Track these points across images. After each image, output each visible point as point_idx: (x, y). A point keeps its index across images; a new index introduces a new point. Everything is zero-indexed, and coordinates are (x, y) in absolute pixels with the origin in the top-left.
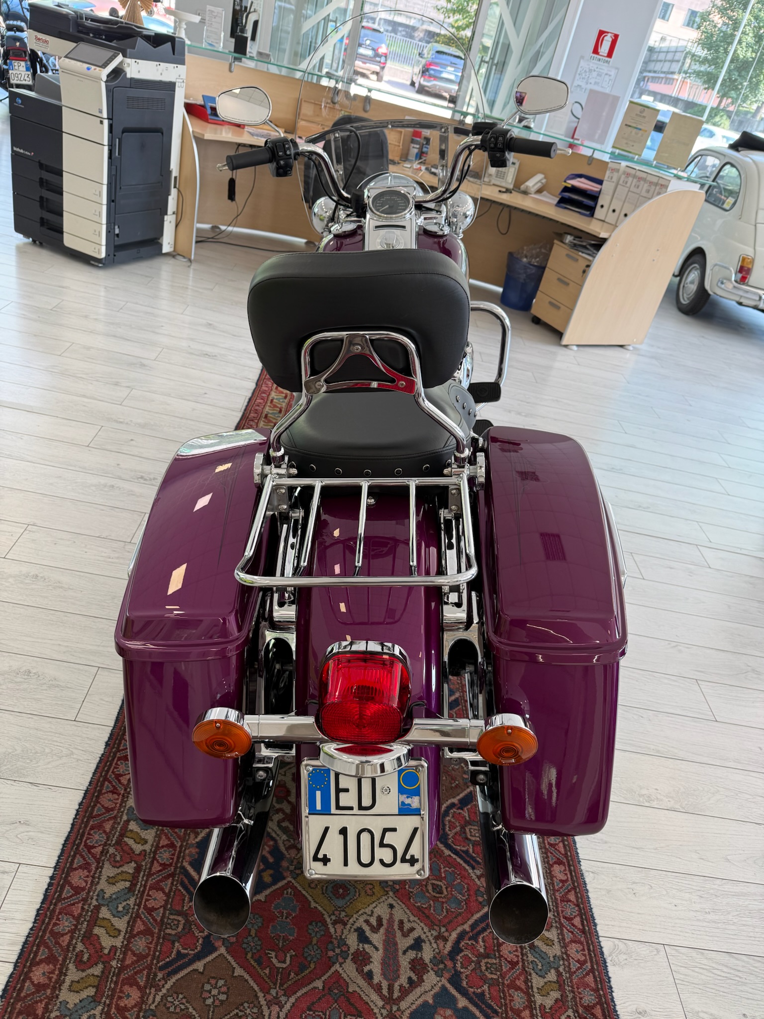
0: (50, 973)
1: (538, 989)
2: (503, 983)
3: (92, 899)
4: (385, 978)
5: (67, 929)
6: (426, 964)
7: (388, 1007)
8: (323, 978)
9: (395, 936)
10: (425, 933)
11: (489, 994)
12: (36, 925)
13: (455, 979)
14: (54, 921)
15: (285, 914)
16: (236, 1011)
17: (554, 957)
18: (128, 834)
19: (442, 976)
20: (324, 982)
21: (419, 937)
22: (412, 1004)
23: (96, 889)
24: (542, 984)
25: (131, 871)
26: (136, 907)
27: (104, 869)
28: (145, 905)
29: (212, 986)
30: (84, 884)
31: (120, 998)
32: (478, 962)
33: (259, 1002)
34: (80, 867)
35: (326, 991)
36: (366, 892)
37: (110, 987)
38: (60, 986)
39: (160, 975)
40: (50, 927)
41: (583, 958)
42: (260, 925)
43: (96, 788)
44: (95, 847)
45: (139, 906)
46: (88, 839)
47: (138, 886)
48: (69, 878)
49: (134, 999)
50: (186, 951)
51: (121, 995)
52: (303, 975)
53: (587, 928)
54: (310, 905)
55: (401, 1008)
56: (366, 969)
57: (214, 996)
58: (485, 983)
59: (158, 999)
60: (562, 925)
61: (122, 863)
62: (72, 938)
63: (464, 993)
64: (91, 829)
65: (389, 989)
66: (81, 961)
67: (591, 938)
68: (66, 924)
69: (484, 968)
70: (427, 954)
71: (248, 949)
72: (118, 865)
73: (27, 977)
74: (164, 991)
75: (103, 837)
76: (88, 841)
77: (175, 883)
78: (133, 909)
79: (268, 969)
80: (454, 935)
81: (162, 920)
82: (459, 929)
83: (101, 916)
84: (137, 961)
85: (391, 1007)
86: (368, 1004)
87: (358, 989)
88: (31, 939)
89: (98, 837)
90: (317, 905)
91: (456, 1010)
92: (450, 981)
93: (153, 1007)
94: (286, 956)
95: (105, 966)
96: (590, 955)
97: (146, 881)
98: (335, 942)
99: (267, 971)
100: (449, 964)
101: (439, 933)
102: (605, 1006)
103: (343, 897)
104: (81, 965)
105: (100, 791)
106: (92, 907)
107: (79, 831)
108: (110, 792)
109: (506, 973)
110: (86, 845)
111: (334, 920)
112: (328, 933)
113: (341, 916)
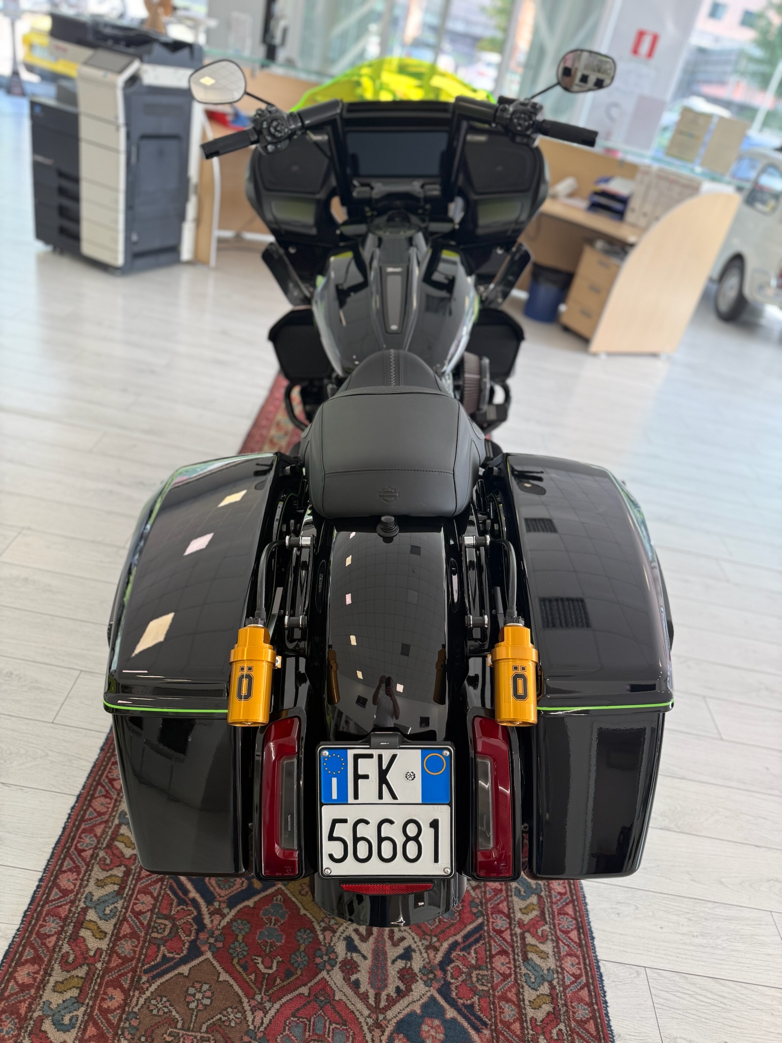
0: (34, 973)
1: (530, 1001)
2: (494, 995)
3: (80, 901)
4: (372, 987)
5: (54, 930)
6: (415, 973)
7: (374, 1016)
8: (309, 985)
9: (385, 946)
10: (415, 942)
11: (479, 1006)
12: (22, 926)
13: (445, 991)
14: (40, 922)
15: (273, 921)
16: (219, 1016)
17: (548, 970)
18: (119, 838)
19: (431, 986)
20: (310, 989)
21: (410, 947)
22: (399, 1013)
23: (84, 891)
24: (534, 997)
25: (121, 875)
26: (124, 910)
27: (93, 872)
28: (133, 909)
29: (196, 989)
30: (72, 887)
31: (103, 999)
32: (469, 975)
33: (243, 1008)
34: (70, 870)
35: (312, 997)
37: (94, 989)
38: (44, 986)
39: (144, 979)
40: (37, 928)
41: (579, 972)
42: (248, 930)
43: (88, 792)
44: (85, 851)
45: (127, 909)
46: (78, 842)
47: (127, 890)
48: (58, 881)
49: (117, 1001)
50: (171, 955)
51: (105, 997)
52: (289, 981)
53: (584, 942)
54: (299, 912)
55: (387, 1017)
56: (353, 977)
57: (198, 1000)
58: (475, 994)
59: (142, 1001)
60: (558, 939)
61: (111, 867)
62: (58, 939)
63: (453, 1003)
64: (82, 832)
65: (375, 998)
66: (67, 962)
67: (587, 951)
68: (52, 926)
69: (475, 979)
70: (417, 963)
71: (234, 955)
72: (107, 868)
73: (12, 977)
74: (148, 994)
75: (93, 841)
76: (79, 845)
77: (164, 887)
78: (121, 912)
79: (253, 975)
80: (446, 945)
81: (149, 924)
82: (451, 940)
83: (88, 918)
84: (122, 964)
85: (377, 1016)
86: (354, 1013)
87: (344, 998)
88: (16, 940)
89: (88, 841)
90: (306, 912)
91: (445, 1021)
92: (439, 991)
93: (136, 1010)
94: (272, 963)
95: (90, 968)
96: (585, 968)
97: (136, 884)
98: (324, 949)
99: (253, 977)
100: (439, 973)
101: (430, 943)
102: (599, 1021)
104: (66, 965)
105: (93, 795)
106: (79, 910)
107: (70, 835)
108: (103, 796)
109: (497, 985)
110: (76, 848)
111: (323, 927)
112: (316, 940)
113: (331, 924)
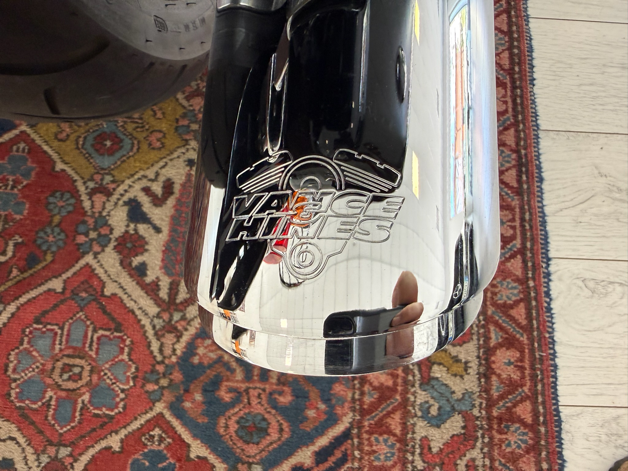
4: (168, 273)
7: (166, 316)
8: (64, 276)
20: (65, 282)
35: (68, 294)
36: (150, 145)
52: (32, 271)
54: (54, 168)
55: (188, 315)
56: (137, 261)
65: (170, 289)
85: (171, 316)
86: (133, 313)
87: (120, 293)
90: (65, 167)
94: (7, 244)
98: (91, 221)
103: (111, 152)
111: (92, 189)
112: (79, 210)
113: (105, 182)
